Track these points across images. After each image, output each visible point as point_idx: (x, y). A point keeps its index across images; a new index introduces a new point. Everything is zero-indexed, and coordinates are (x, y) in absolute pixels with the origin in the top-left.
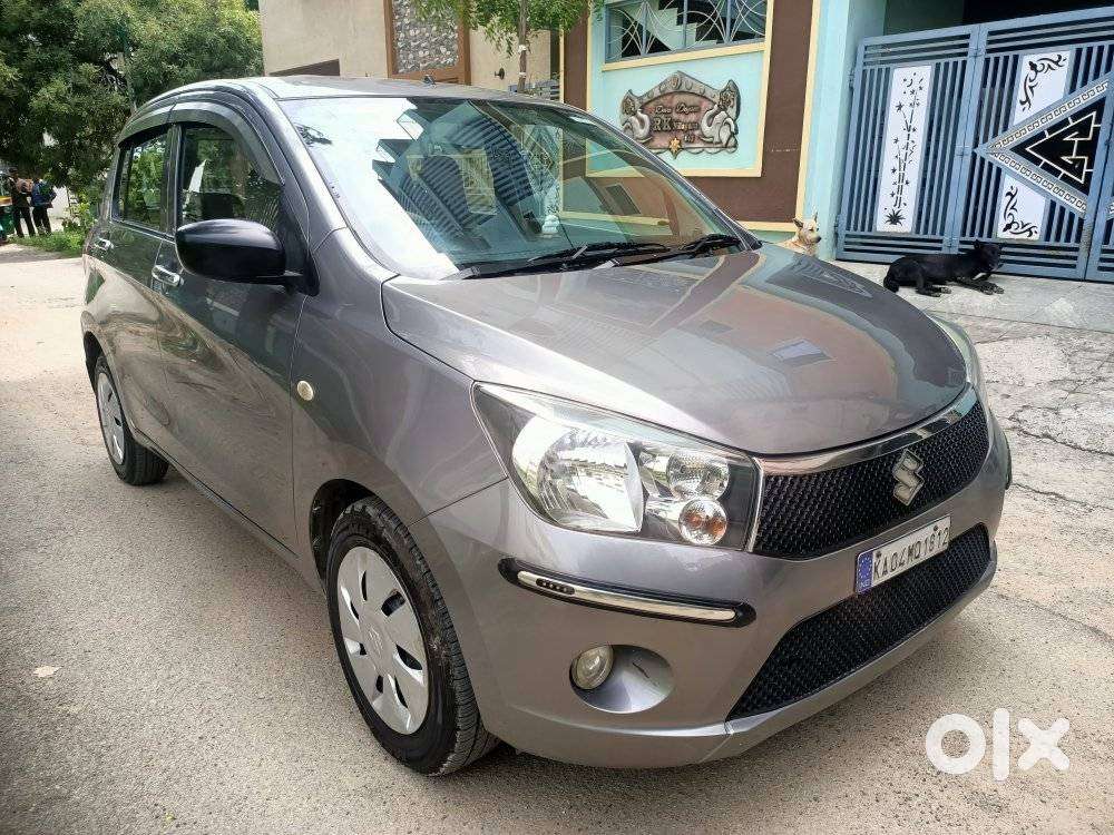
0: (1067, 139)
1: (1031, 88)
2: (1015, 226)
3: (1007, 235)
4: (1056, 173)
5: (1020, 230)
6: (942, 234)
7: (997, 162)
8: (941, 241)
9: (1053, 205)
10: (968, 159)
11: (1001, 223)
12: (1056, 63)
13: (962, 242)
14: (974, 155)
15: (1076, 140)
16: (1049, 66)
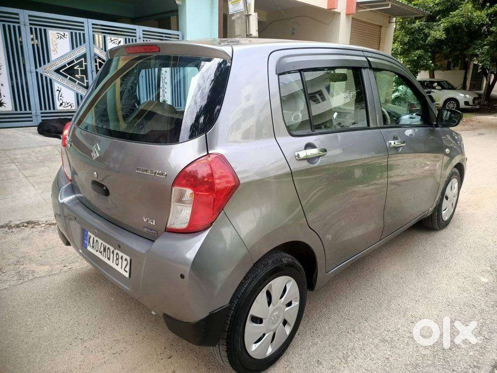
0: (75, 68)
1: (56, 45)
2: (64, 104)
3: (61, 108)
4: (75, 82)
5: (66, 106)
6: (30, 109)
7: (49, 76)
8: (31, 114)
9: (77, 94)
10: (34, 74)
11: (58, 103)
12: (64, 36)
13: (41, 113)
14: (37, 73)
15: (79, 69)
16: (61, 37)
